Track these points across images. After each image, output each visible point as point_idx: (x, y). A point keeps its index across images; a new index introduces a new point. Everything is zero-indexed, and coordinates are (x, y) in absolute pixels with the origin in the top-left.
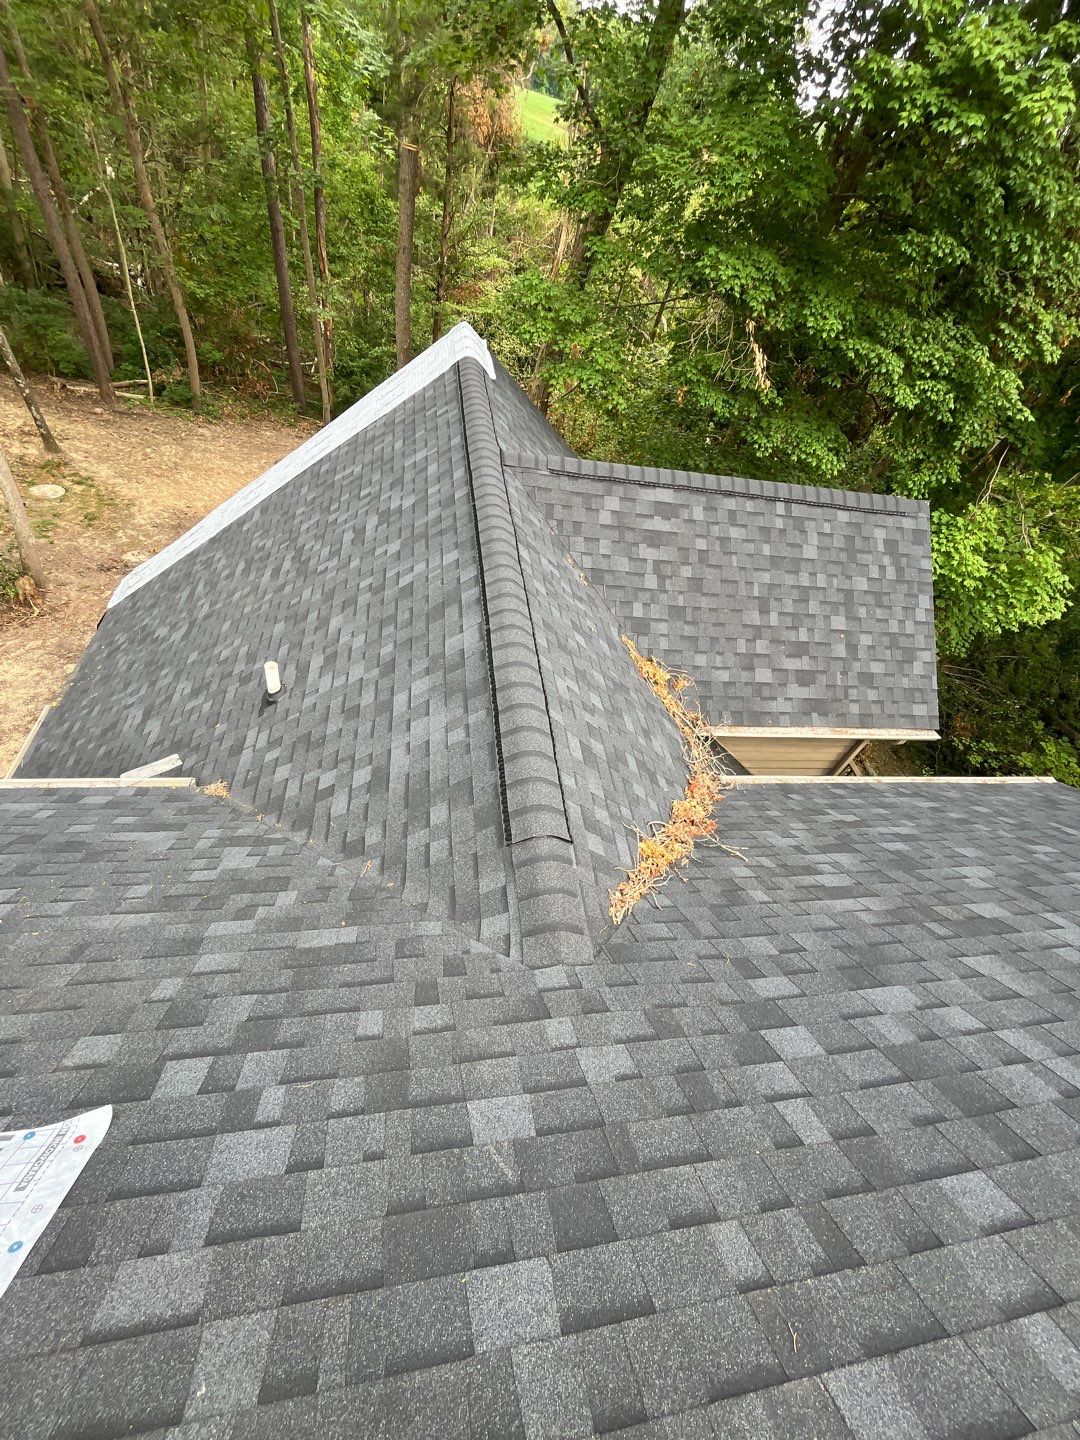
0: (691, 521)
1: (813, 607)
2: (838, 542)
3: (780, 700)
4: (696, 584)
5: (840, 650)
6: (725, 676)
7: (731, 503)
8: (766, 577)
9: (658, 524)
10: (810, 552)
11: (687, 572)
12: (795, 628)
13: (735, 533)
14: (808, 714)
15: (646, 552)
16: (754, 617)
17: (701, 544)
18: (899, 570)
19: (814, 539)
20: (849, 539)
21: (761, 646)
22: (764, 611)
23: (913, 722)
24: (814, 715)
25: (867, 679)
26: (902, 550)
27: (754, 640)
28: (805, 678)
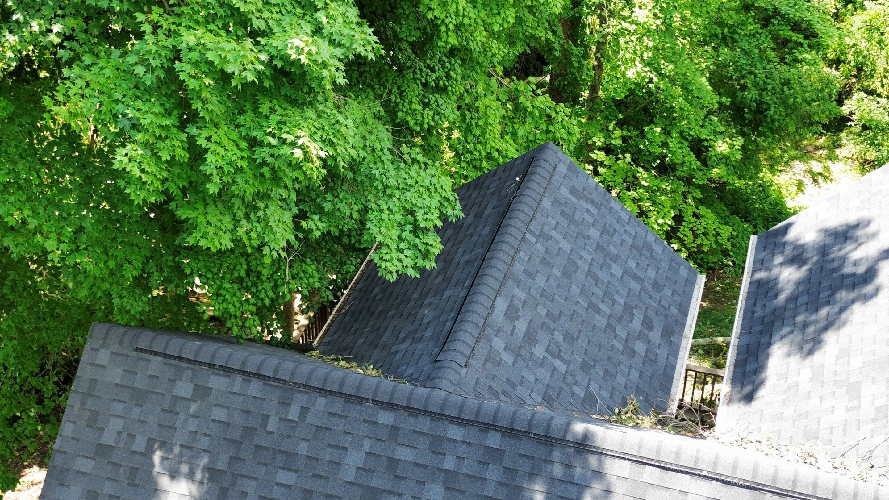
0: (525, 302)
1: (604, 277)
2: (564, 223)
3: (658, 351)
4: (570, 338)
5: (635, 286)
6: (634, 374)
7: (518, 267)
8: (575, 289)
9: (521, 326)
10: (566, 246)
11: (559, 337)
12: (614, 301)
13: (540, 281)
14: (671, 343)
15: (539, 351)
16: (601, 321)
17: (542, 311)
18: (592, 202)
19: (559, 237)
20: (563, 213)
21: (622, 333)
22: (598, 310)
23: (691, 283)
24: (672, 339)
25: (656, 285)
26: (580, 188)
27: (616, 334)
28: (648, 324)
